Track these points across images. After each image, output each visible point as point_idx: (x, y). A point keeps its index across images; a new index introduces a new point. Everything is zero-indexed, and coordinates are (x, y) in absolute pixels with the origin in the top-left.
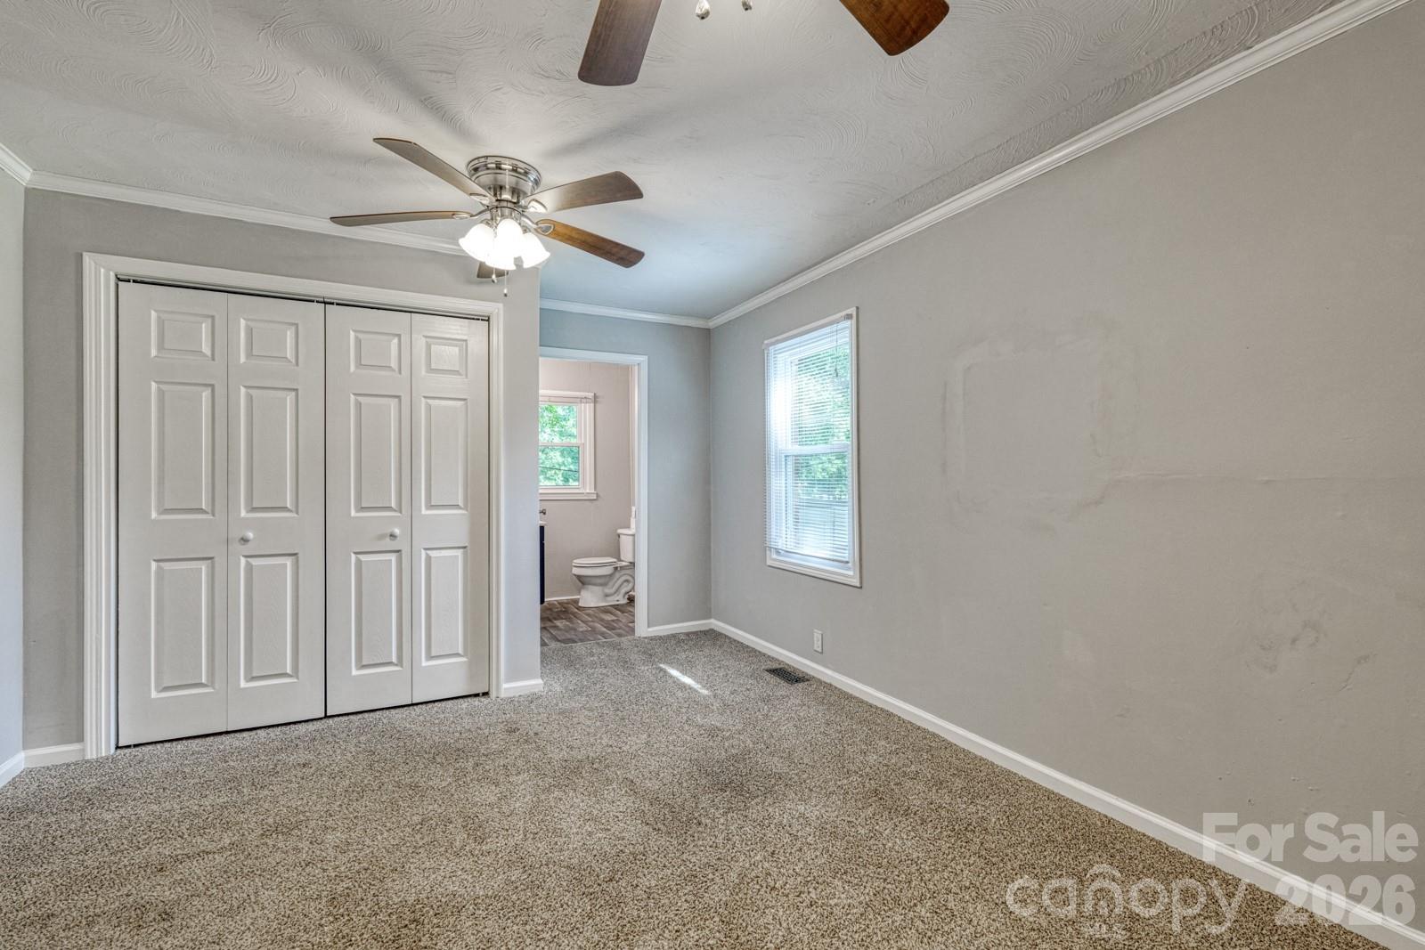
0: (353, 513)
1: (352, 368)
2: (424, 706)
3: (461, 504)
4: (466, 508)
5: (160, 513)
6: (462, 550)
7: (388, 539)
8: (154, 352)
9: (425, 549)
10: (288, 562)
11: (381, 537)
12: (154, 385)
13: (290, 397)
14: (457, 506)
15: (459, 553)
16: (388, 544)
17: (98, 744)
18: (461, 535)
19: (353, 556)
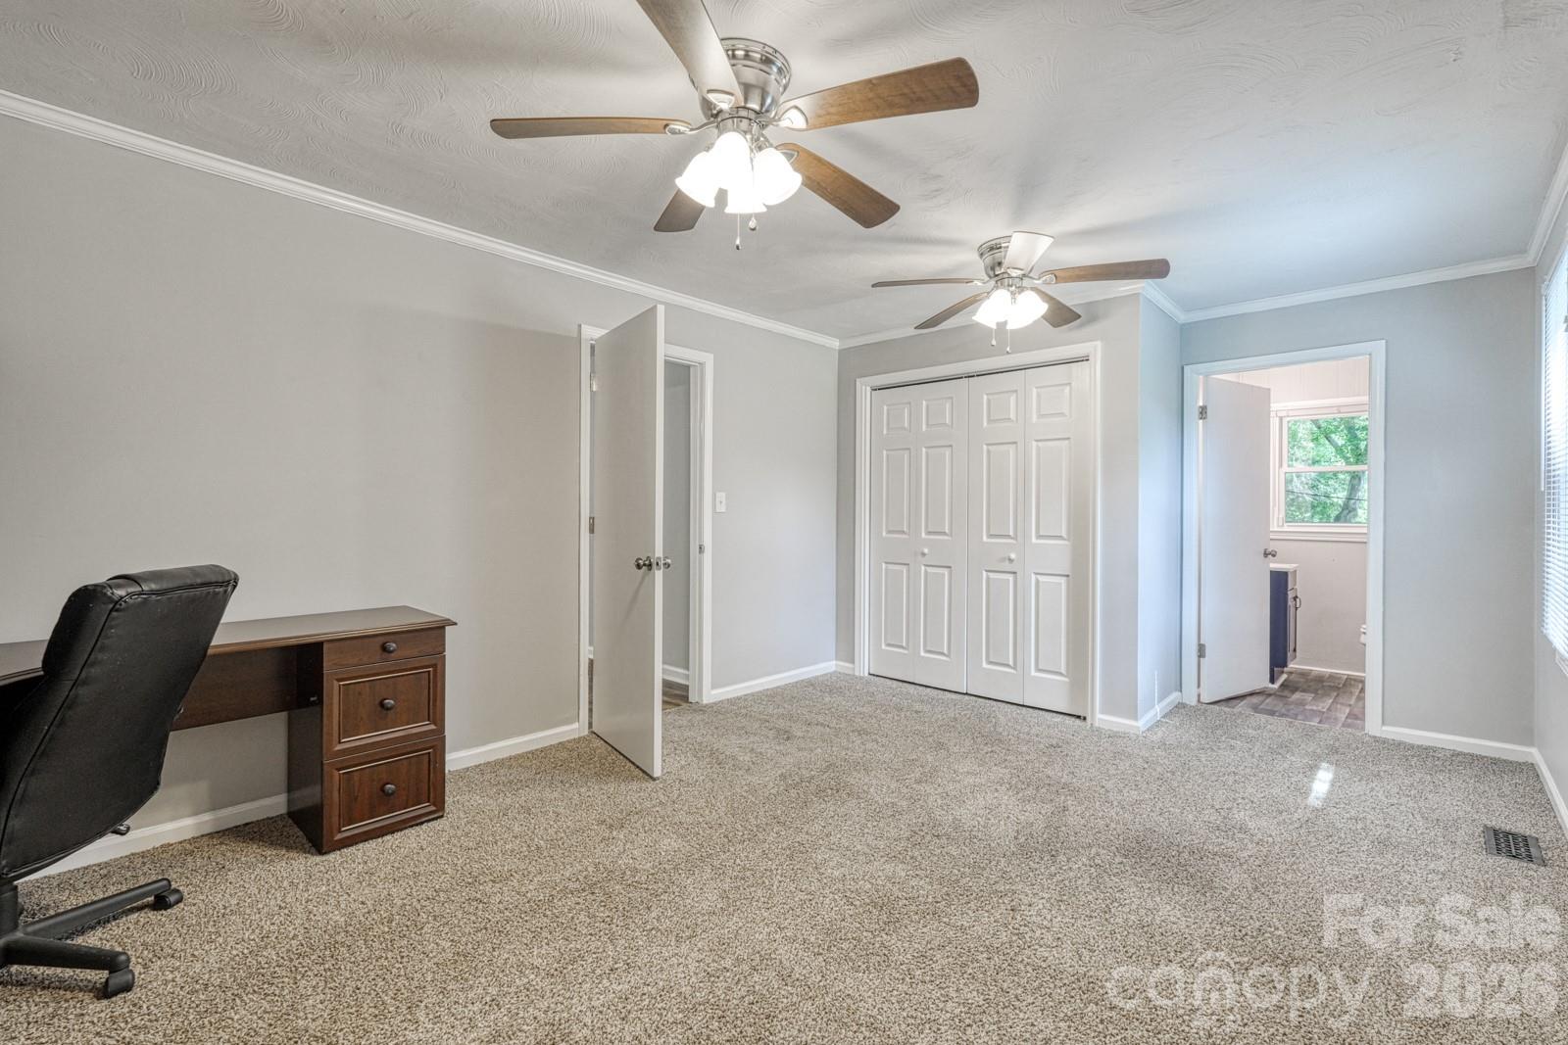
0: (985, 539)
1: (985, 424)
2: (1031, 710)
3: (1064, 535)
4: (1068, 540)
5: (889, 532)
6: (1065, 578)
7: (1007, 562)
8: (885, 432)
9: (1036, 574)
10: (946, 572)
11: (1003, 560)
12: (885, 452)
13: (948, 452)
14: (1060, 537)
15: (1063, 580)
16: (1007, 566)
17: (863, 666)
18: (1064, 566)
19: (984, 573)
